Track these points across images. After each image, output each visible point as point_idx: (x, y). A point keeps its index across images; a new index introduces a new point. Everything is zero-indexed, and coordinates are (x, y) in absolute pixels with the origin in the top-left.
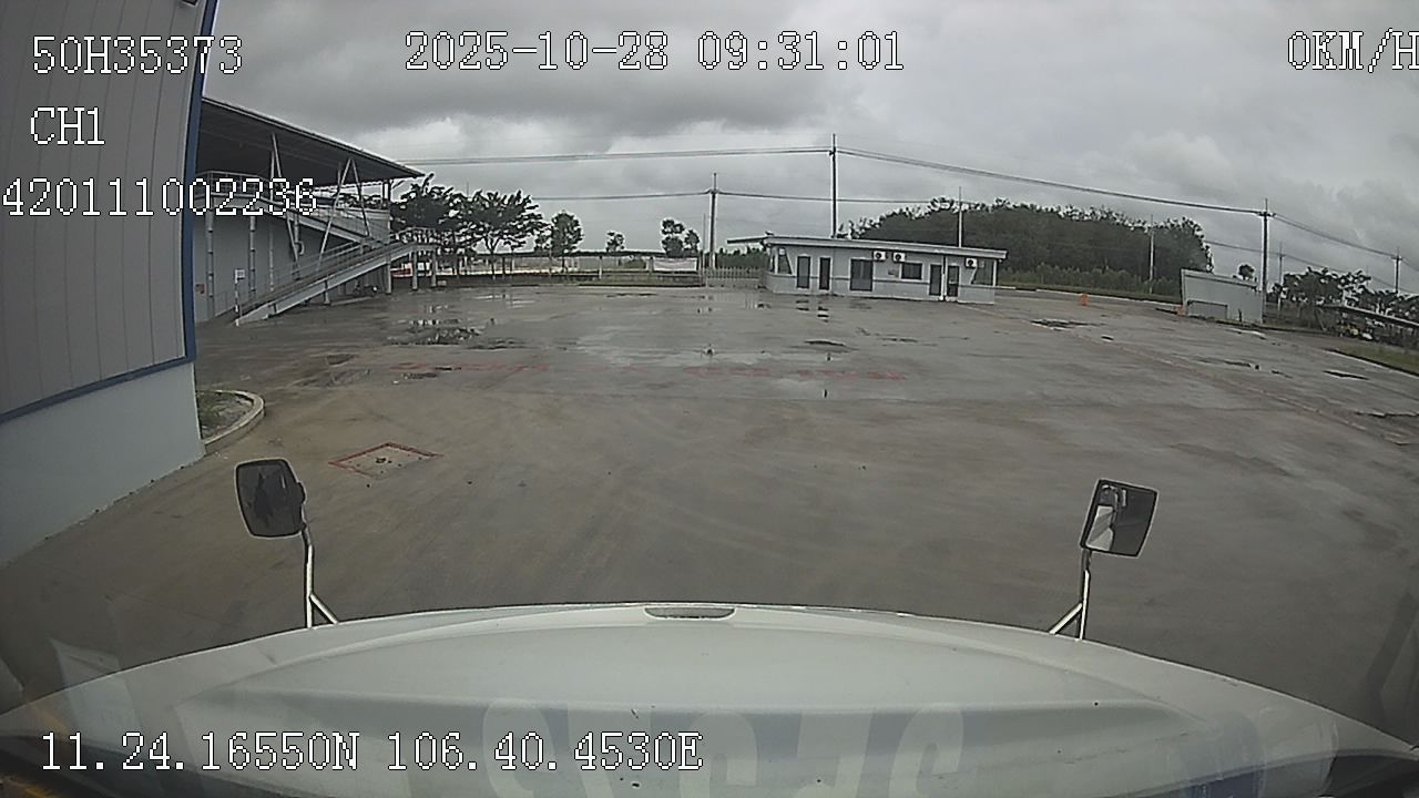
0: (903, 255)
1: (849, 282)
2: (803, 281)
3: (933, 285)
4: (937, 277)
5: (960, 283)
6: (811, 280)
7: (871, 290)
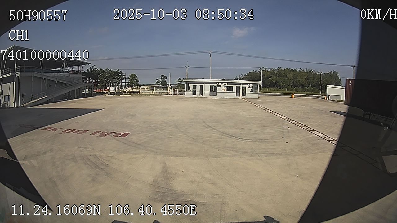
0: (226, 84)
1: (209, 93)
2: (194, 93)
3: (237, 93)
4: (238, 90)
5: (246, 92)
6: (197, 92)
7: (216, 95)
